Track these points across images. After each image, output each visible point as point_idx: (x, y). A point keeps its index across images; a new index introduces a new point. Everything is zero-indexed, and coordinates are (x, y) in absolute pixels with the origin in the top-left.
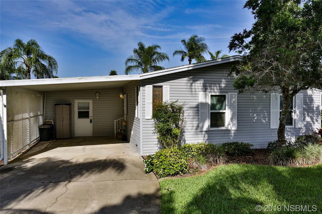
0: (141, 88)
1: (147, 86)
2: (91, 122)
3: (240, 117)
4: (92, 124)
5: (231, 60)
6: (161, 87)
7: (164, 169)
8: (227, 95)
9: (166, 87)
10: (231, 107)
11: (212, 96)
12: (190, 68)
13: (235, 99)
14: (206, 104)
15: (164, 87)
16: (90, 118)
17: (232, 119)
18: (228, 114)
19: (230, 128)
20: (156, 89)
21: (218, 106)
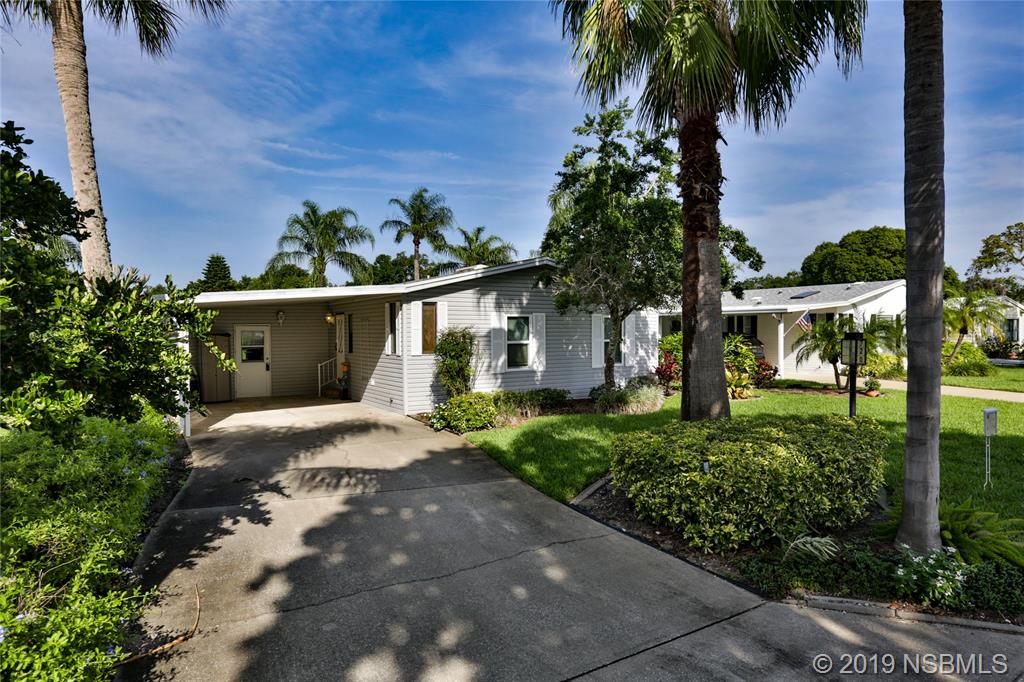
0: (404, 306)
1: (413, 303)
2: (268, 368)
3: (551, 350)
4: (269, 373)
5: (537, 264)
6: (434, 304)
7: (468, 420)
8: (530, 317)
9: (443, 304)
10: (537, 334)
11: (509, 318)
12: (480, 276)
13: (542, 323)
14: (501, 330)
15: (439, 304)
16: (266, 361)
17: (538, 352)
18: (532, 345)
19: (535, 368)
20: (427, 307)
21: (517, 334)
